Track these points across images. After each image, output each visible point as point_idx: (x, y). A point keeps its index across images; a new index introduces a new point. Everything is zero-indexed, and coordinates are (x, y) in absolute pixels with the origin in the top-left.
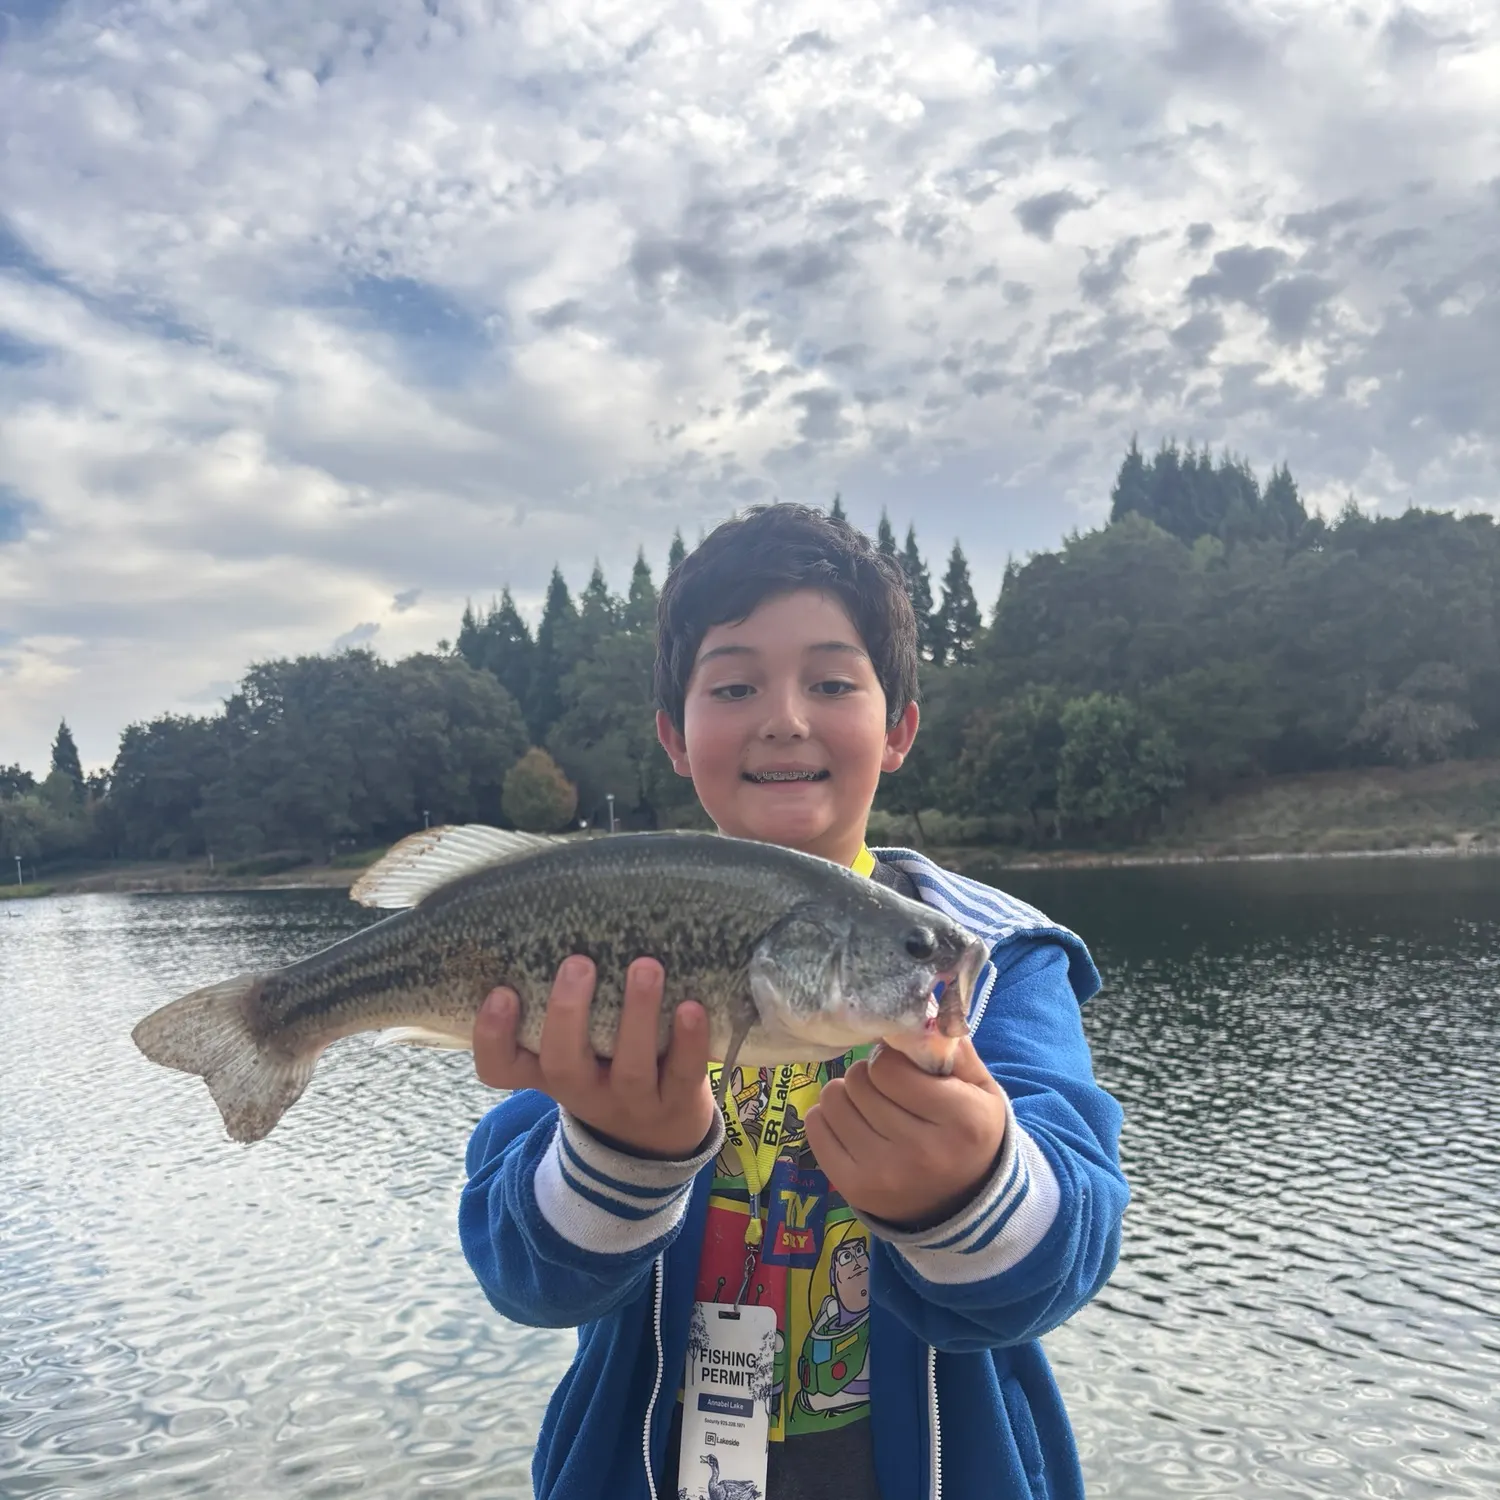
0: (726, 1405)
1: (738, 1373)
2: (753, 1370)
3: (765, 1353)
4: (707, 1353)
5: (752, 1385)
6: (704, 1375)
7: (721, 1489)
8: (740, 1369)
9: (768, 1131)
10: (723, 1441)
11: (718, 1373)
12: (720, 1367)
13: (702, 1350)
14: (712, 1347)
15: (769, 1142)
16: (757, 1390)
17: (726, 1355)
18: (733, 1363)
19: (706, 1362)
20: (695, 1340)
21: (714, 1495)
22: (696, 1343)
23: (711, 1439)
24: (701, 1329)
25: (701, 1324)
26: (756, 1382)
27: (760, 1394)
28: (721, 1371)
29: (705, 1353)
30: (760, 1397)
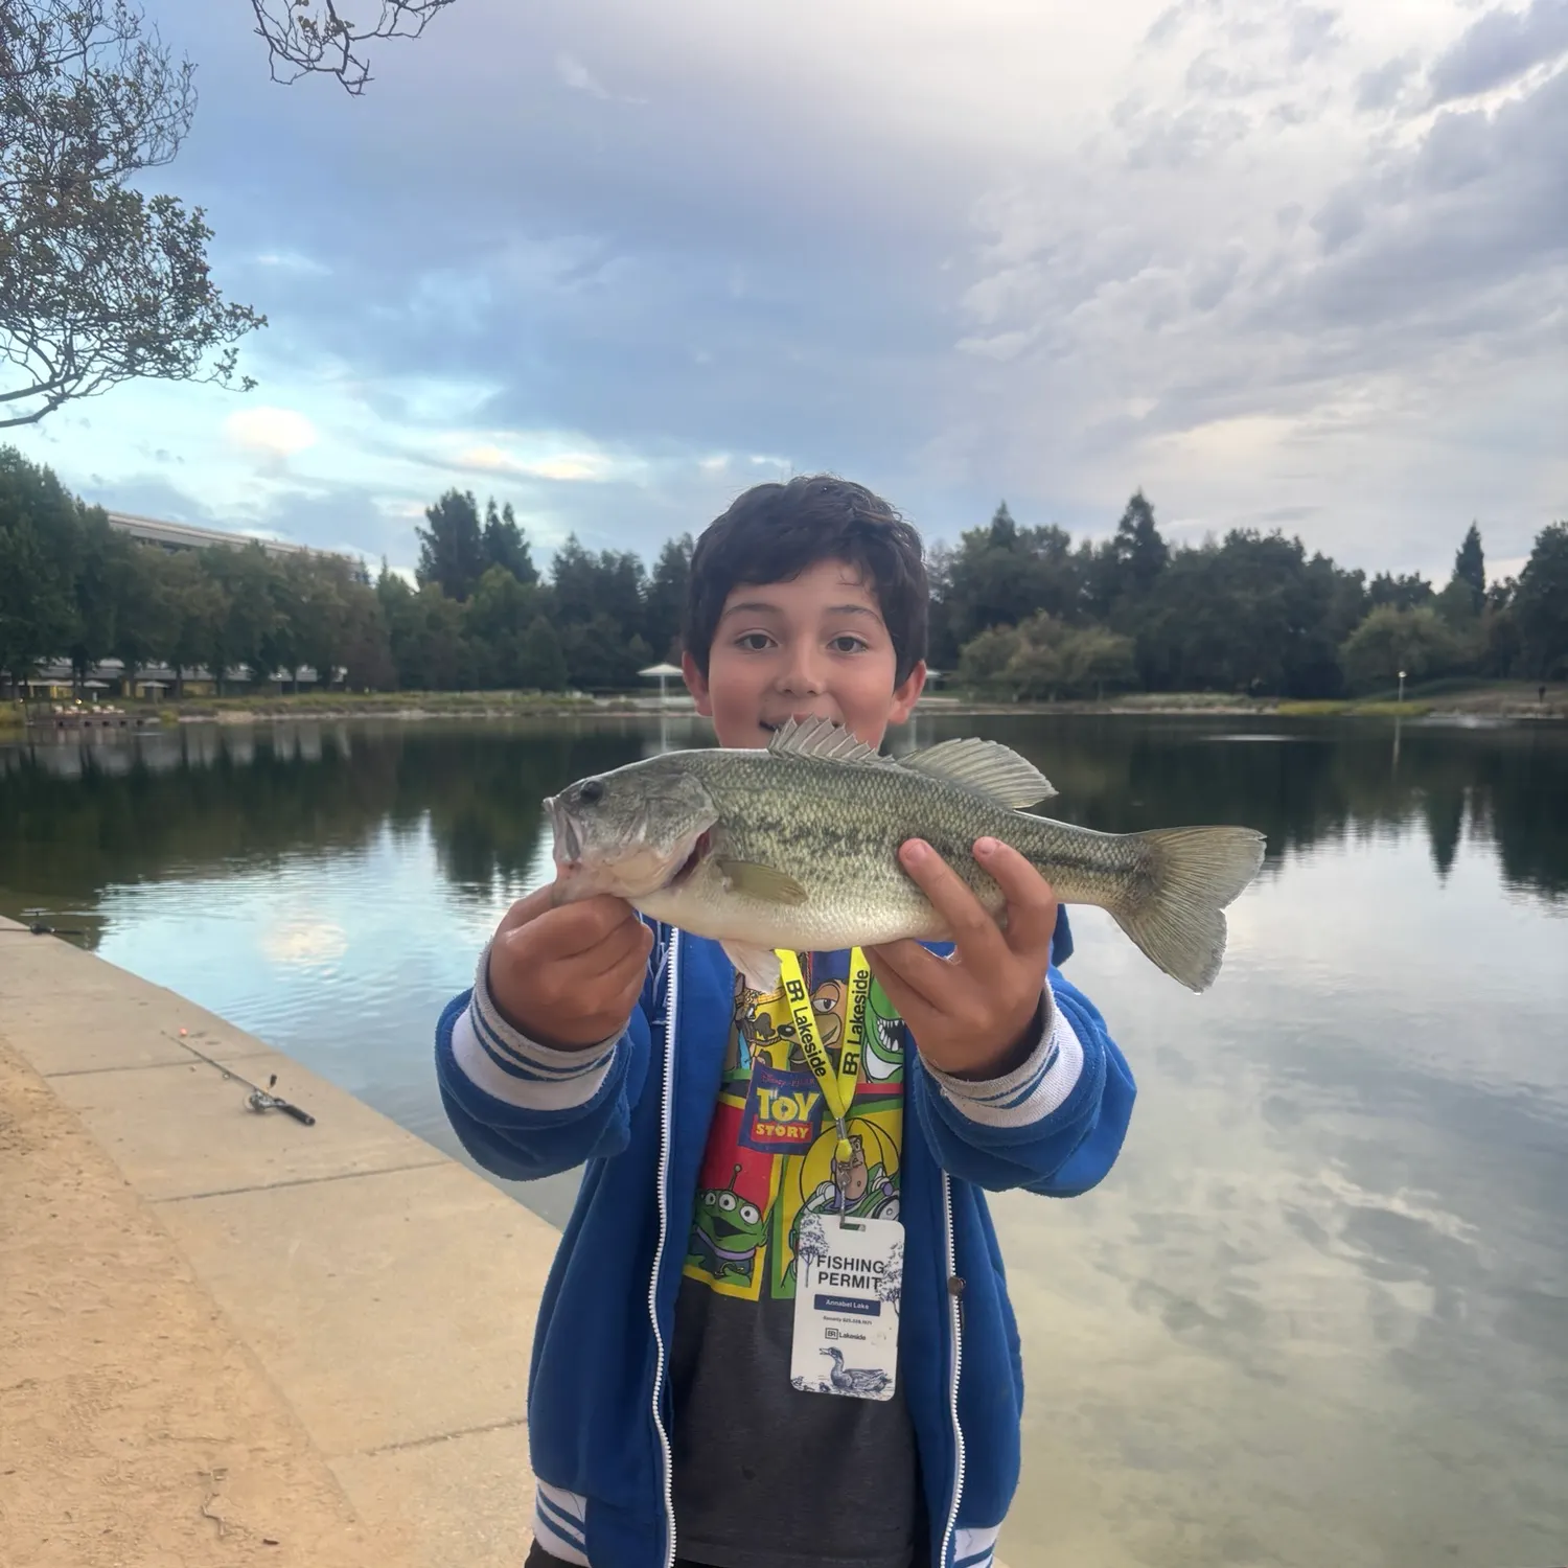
0: (848, 1305)
1: (862, 1278)
2: (880, 1276)
3: (893, 1261)
4: (826, 1260)
5: (879, 1288)
6: (820, 1278)
7: (847, 1377)
8: (865, 1274)
9: (846, 1062)
10: (846, 1336)
11: (839, 1277)
12: (841, 1271)
13: (819, 1257)
14: (832, 1253)
15: (849, 1072)
16: (885, 1293)
17: (849, 1261)
18: (857, 1269)
19: (824, 1267)
20: (811, 1247)
21: (837, 1382)
22: (811, 1250)
23: (832, 1334)
24: (818, 1238)
25: (819, 1233)
26: (884, 1286)
27: (888, 1297)
28: (843, 1276)
29: (821, 1259)
30: (888, 1298)
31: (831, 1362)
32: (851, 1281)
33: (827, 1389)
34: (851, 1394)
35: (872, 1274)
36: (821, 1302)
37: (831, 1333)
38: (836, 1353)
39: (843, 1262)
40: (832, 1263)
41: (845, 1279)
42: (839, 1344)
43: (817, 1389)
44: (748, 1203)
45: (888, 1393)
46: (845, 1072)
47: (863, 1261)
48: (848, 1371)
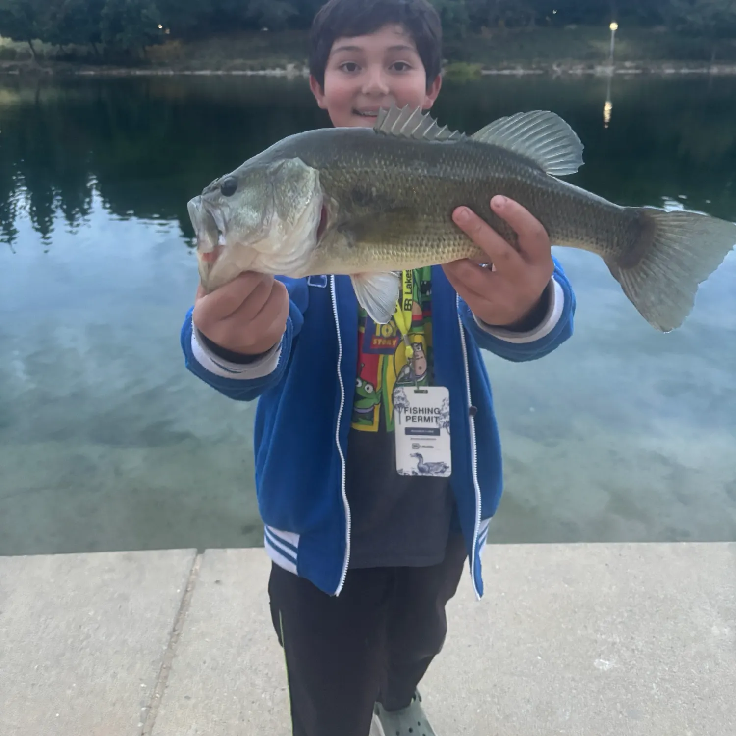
0: (423, 431)
1: (429, 417)
2: (438, 415)
3: (444, 407)
4: (409, 409)
5: (438, 422)
6: (407, 419)
7: (426, 467)
9: (405, 305)
10: (424, 447)
11: (417, 418)
12: (417, 415)
13: (405, 408)
14: (412, 406)
15: (407, 309)
16: (442, 424)
17: (421, 409)
18: (426, 412)
19: (408, 413)
20: (400, 404)
21: (421, 470)
22: (401, 405)
23: (416, 446)
24: (403, 399)
25: (403, 396)
26: (441, 420)
27: (443, 425)
28: (418, 417)
29: (407, 409)
30: (443, 427)
31: (416, 460)
32: (423, 419)
33: (416, 473)
34: (429, 475)
35: (434, 415)
36: (408, 431)
37: (415, 446)
38: (419, 456)
39: (418, 410)
40: (412, 411)
41: (420, 419)
42: (420, 451)
43: (411, 474)
44: (368, 383)
45: (448, 473)
46: (405, 309)
47: (428, 409)
48: (426, 464)
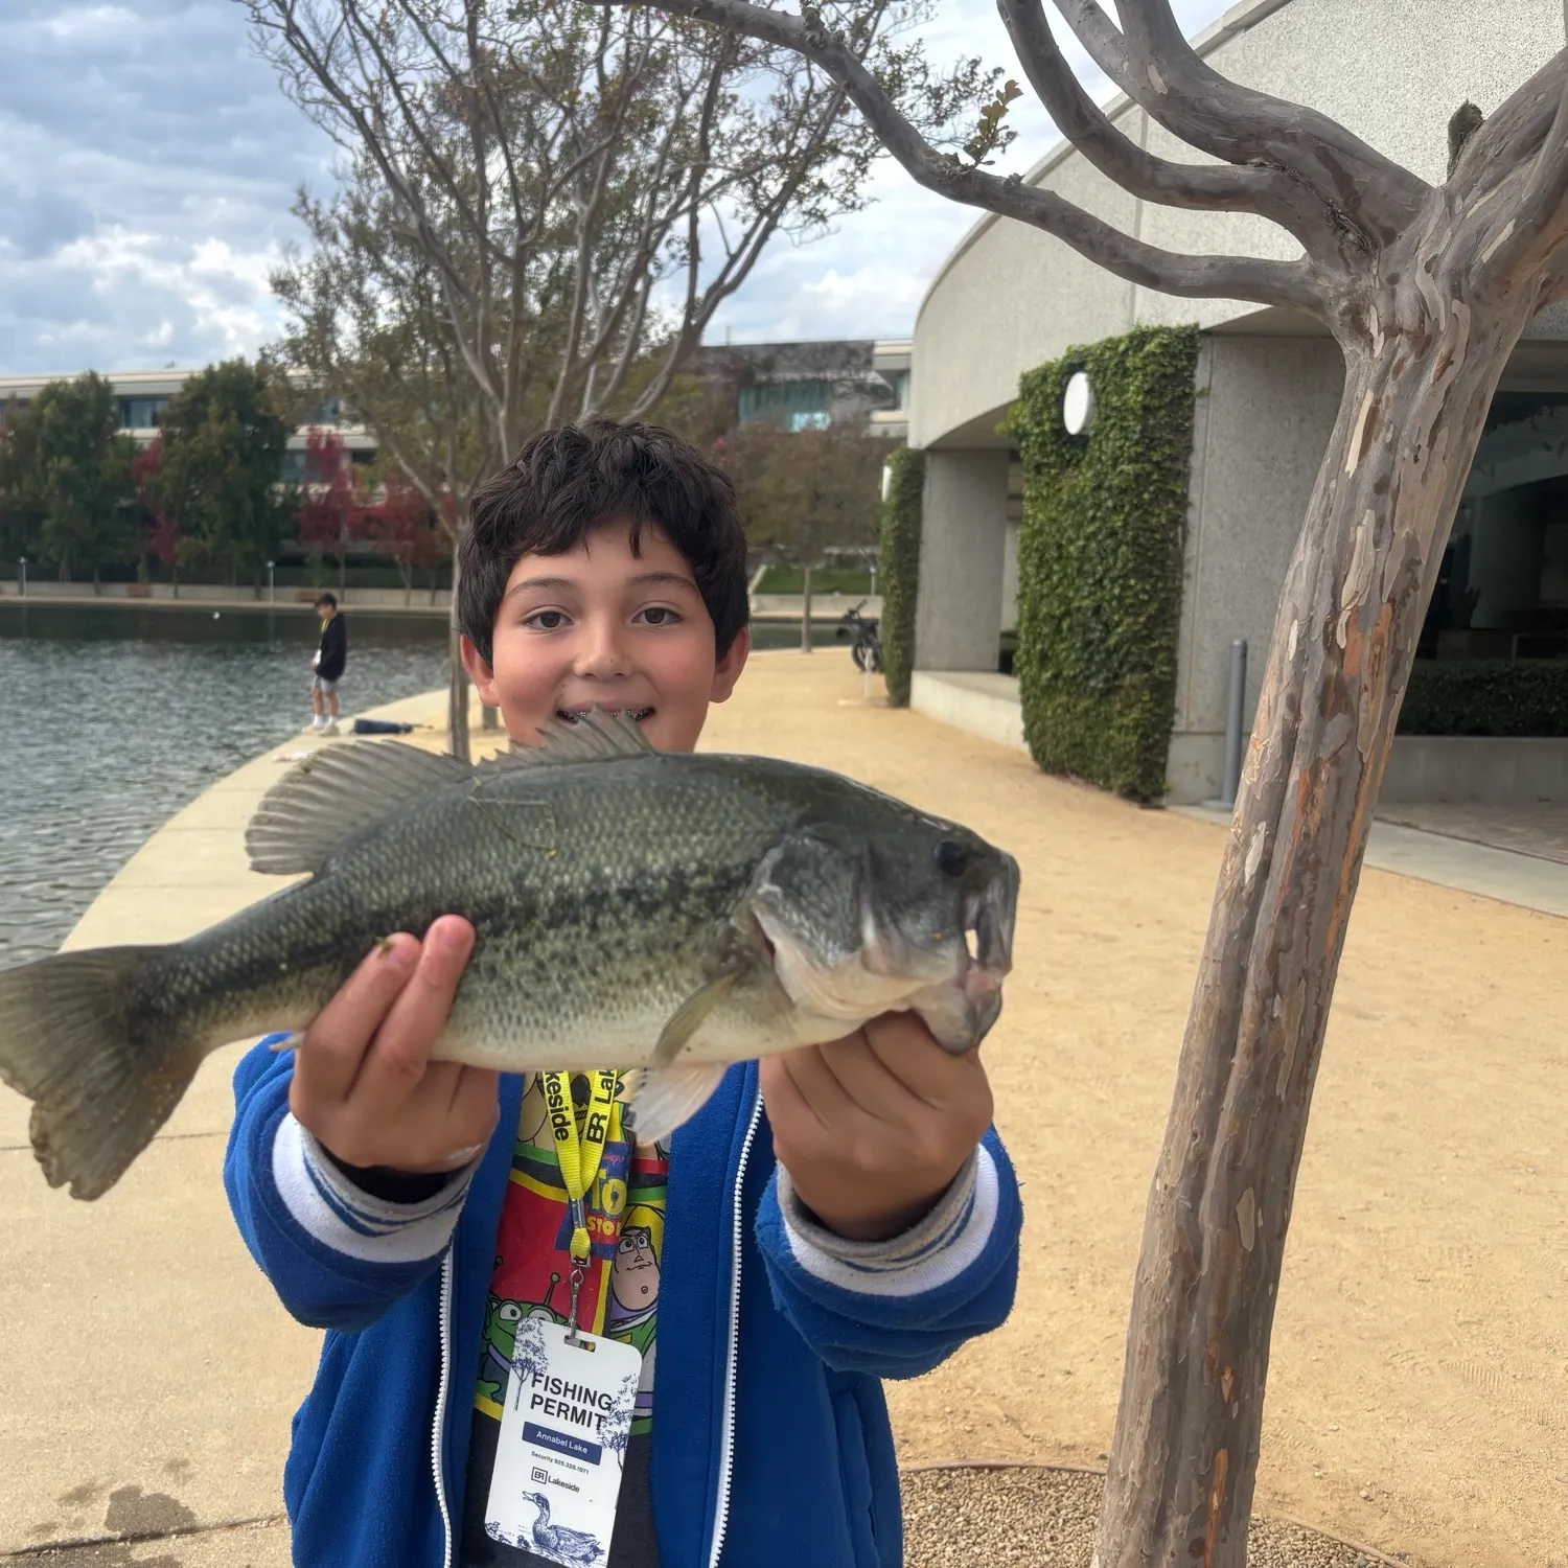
0: (563, 1443)
1: (584, 1412)
2: (606, 1413)
3: (623, 1397)
4: (543, 1379)
5: (602, 1429)
6: (534, 1403)
7: (552, 1534)
8: (588, 1407)
9: (591, 1126)
10: (557, 1482)
11: (556, 1405)
12: (559, 1398)
14: (551, 1373)
15: (594, 1139)
17: (571, 1387)
18: (579, 1399)
19: (539, 1389)
20: (527, 1360)
21: (540, 1539)
22: (526, 1364)
23: (541, 1475)
24: (536, 1351)
25: (538, 1345)
26: (609, 1428)
27: (612, 1443)
28: (561, 1404)
29: (538, 1378)
30: (612, 1445)
31: (534, 1511)
32: (570, 1414)
33: (526, 1543)
34: (554, 1558)
35: (596, 1409)
36: (531, 1433)
37: (538, 1475)
38: (542, 1502)
39: (563, 1387)
40: (550, 1385)
41: (562, 1409)
42: (548, 1491)
43: (515, 1544)
46: (589, 1138)
47: (587, 1391)
48: (554, 1528)
